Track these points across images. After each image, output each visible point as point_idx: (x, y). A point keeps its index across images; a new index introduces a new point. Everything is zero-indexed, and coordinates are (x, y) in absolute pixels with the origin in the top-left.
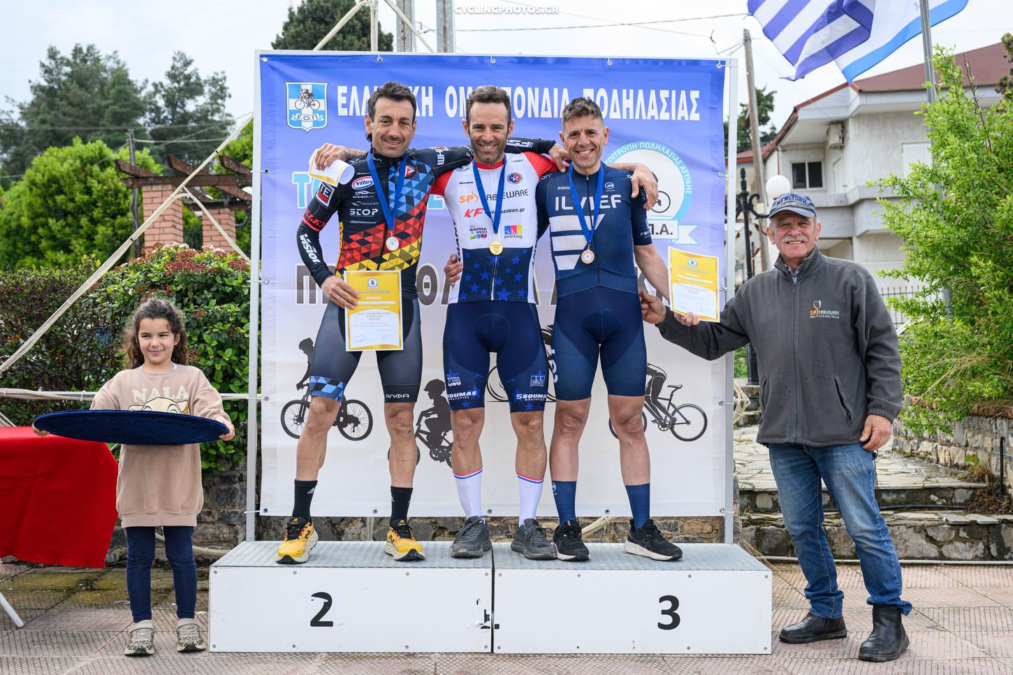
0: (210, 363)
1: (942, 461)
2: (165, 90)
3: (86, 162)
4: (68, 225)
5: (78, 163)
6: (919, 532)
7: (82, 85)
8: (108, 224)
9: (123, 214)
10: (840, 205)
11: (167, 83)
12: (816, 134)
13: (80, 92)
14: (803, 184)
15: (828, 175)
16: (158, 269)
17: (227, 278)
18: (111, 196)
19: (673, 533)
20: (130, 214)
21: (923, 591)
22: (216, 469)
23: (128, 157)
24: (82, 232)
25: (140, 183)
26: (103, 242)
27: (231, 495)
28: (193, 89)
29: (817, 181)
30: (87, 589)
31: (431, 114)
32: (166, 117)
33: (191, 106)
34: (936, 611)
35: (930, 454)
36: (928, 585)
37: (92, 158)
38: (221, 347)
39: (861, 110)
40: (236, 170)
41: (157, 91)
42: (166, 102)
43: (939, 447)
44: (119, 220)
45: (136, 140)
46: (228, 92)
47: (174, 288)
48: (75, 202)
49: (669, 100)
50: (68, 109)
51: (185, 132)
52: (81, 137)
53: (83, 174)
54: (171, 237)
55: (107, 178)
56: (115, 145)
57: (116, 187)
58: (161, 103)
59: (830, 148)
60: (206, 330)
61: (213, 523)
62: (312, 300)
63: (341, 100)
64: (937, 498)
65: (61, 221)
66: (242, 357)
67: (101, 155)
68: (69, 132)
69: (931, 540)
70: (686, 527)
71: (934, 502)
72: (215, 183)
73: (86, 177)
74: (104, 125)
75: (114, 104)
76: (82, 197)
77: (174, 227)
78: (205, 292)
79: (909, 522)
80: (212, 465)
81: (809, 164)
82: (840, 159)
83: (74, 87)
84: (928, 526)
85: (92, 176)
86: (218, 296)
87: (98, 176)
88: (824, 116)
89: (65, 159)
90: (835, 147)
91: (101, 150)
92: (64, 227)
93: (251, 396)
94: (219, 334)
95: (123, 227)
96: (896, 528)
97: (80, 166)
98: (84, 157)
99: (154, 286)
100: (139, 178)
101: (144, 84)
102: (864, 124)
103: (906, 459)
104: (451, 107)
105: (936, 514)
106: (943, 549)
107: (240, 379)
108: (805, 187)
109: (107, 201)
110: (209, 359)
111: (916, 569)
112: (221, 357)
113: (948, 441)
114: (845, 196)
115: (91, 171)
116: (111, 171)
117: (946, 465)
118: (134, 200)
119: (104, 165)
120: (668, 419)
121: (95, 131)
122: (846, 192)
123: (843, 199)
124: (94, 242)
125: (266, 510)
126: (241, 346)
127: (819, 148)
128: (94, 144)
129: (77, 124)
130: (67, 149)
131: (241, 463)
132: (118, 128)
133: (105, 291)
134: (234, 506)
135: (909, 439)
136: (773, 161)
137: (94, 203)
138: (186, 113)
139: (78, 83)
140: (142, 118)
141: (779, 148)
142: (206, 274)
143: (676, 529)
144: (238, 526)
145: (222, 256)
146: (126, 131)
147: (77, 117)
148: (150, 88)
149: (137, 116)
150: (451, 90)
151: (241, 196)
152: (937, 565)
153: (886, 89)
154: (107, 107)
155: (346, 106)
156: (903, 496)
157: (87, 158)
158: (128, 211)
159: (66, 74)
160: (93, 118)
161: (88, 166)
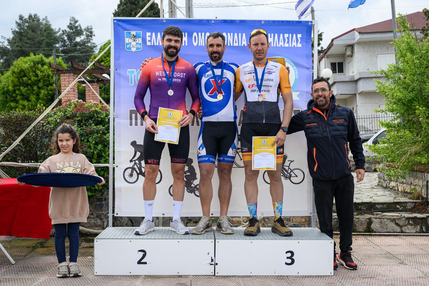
0: (92, 151)
1: (400, 190)
2: (67, 33)
3: (36, 63)
4: (28, 89)
5: (32, 64)
6: (393, 221)
7: (33, 31)
8: (45, 89)
9: (51, 85)
10: (351, 80)
11: (68, 30)
12: (341, 50)
13: (33, 34)
14: (335, 71)
15: (346, 68)
16: (70, 110)
17: (99, 114)
18: (46, 77)
19: (289, 222)
20: (54, 85)
21: (395, 247)
22: (95, 195)
23: (53, 61)
24: (34, 92)
25: (60, 72)
26: (43, 97)
27: (101, 206)
28: (79, 32)
29: (341, 70)
30: (41, 247)
31: (186, 44)
32: (68, 44)
33: (78, 39)
34: (402, 256)
35: (395, 187)
36: (397, 244)
37: (38, 62)
38: (97, 144)
39: (360, 40)
40: (100, 67)
41: (63, 34)
42: (67, 38)
43: (399, 184)
44: (50, 87)
45: (56, 54)
46: (94, 33)
47: (77, 119)
48: (32, 80)
49: (288, 38)
50: (27, 41)
51: (76, 50)
52: (33, 53)
53: (34, 68)
54: (73, 95)
55: (44, 70)
56: (48, 56)
57: (48, 74)
58: (66, 38)
59: (347, 56)
60: (90, 137)
61: (94, 218)
62: (136, 124)
63: (148, 39)
64: (399, 207)
65: (26, 88)
66: (105, 148)
67: (42, 61)
68: (29, 50)
69: (397, 224)
70: (294, 220)
71: (398, 208)
72: (91, 73)
73: (35, 69)
74: (42, 48)
75: (46, 39)
76: (34, 78)
77: (74, 91)
78: (90, 120)
79: (388, 217)
80: (93, 194)
81: (338, 63)
82: (351, 61)
83: (30, 32)
84: (396, 219)
85: (38, 69)
86: (95, 122)
87: (40, 69)
88: (345, 43)
89: (26, 62)
90: (349, 56)
91: (42, 58)
92: (27, 90)
93: (110, 165)
94: (96, 139)
95: (51, 90)
96: (383, 219)
97: (33, 65)
98: (35, 61)
99: (68, 118)
100: (59, 71)
101: (59, 30)
102: (361, 46)
103: (384, 189)
104: (195, 42)
105: (399, 214)
106: (402, 229)
107: (105, 157)
108: (336, 73)
109: (45, 80)
110: (92, 149)
111: (391, 237)
112: (96, 148)
113: (403, 182)
114: (353, 76)
115: (38, 67)
116: (46, 67)
117: (402, 192)
118: (56, 79)
119: (43, 64)
120: (288, 175)
121: (38, 50)
122: (354, 75)
123: (352, 78)
124: (40, 97)
125: (117, 214)
126: (105, 143)
127: (342, 56)
128: (38, 56)
129: (32, 47)
130: (28, 58)
131: (106, 193)
132: (48, 49)
133: (48, 120)
134: (102, 211)
135: (385, 180)
136: (323, 62)
137: (39, 81)
138: (77, 42)
139: (32, 30)
140: (58, 44)
141: (326, 57)
142: (90, 113)
143: (290, 221)
144: (104, 220)
145: (96, 105)
146: (52, 50)
147: (31, 44)
148: (61, 32)
149: (56, 43)
150: (195, 34)
151: (102, 78)
152: (400, 235)
153: (370, 31)
154: (44, 40)
155: (150, 41)
156: (385, 206)
157: (36, 61)
158: (53, 83)
159: (26, 26)
160: (38, 45)
161: (37, 65)
